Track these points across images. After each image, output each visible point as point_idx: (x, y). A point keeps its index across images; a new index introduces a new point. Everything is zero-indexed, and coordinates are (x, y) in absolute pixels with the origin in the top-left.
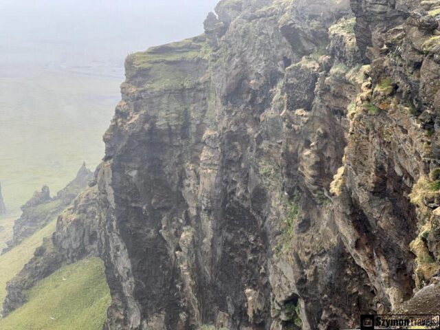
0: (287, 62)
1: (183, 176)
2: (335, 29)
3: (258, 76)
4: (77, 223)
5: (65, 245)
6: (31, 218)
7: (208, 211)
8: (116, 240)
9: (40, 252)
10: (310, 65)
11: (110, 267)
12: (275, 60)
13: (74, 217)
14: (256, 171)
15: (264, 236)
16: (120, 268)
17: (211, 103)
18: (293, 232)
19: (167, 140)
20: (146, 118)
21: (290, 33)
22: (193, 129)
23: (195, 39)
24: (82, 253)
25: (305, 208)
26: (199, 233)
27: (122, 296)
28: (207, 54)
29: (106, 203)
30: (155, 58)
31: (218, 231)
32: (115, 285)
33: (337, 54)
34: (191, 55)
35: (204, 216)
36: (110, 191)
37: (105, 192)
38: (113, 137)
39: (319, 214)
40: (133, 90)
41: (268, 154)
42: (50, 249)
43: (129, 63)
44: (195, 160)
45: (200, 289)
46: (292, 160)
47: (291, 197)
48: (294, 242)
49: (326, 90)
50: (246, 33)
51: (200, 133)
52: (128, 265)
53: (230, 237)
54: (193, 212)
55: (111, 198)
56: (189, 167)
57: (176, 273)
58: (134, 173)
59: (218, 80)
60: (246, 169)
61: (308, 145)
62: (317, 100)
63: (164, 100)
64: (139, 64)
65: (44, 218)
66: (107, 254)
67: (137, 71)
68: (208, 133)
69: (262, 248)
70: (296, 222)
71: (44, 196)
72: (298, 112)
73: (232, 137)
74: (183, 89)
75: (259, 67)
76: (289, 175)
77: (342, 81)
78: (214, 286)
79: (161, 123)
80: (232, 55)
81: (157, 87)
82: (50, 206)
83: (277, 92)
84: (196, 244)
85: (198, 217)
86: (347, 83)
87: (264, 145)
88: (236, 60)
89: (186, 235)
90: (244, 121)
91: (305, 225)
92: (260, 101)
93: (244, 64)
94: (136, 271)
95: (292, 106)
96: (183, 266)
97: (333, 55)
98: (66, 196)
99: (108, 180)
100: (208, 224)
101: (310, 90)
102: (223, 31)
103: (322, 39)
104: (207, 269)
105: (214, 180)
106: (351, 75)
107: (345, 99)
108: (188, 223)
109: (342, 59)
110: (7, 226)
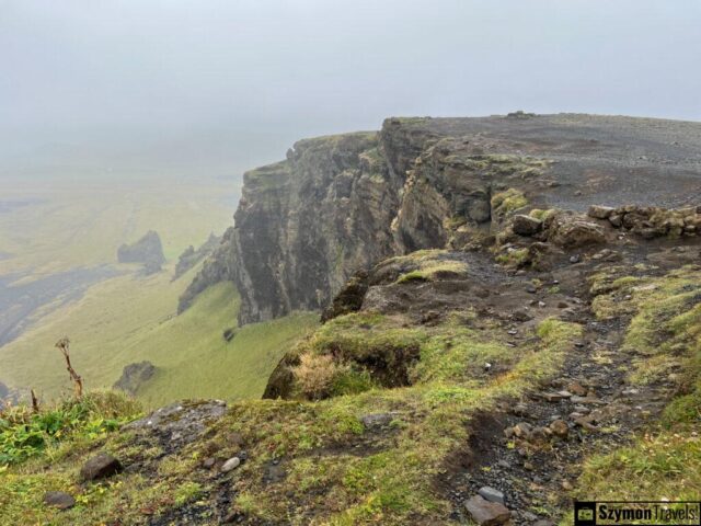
0: (335, 174)
1: (278, 234)
2: (362, 156)
3: (319, 181)
4: (216, 263)
5: (209, 275)
6: (185, 262)
7: (293, 252)
8: (243, 270)
9: (195, 280)
10: (348, 174)
11: (240, 285)
12: (328, 172)
13: (214, 260)
14: (320, 230)
15: (325, 263)
16: (246, 284)
17: (292, 197)
18: (342, 259)
19: (269, 216)
20: (257, 206)
21: (337, 159)
22: (282, 210)
23: (281, 163)
24: (218, 279)
25: (348, 247)
26: (288, 264)
27: (248, 299)
28: (289, 170)
29: (236, 251)
30: (260, 173)
31: (299, 262)
32: (244, 294)
33: (365, 167)
34: (279, 171)
35: (291, 255)
36: (239, 244)
37: (236, 245)
38: (238, 216)
39: (356, 249)
40: (249, 191)
41: (326, 222)
42: (201, 278)
43: (246, 176)
44: (285, 226)
45: (290, 292)
46: (340, 223)
47: (340, 241)
48: (343, 265)
49: (358, 187)
50: (312, 158)
51: (286, 212)
52: (250, 282)
53: (306, 264)
54: (285, 253)
55: (239, 248)
56: (282, 230)
57: (276, 285)
58: (252, 235)
59: (296, 185)
60: (314, 230)
62: (353, 192)
63: (267, 196)
64: (250, 176)
65: (193, 263)
66: (238, 278)
67: (250, 181)
68: (291, 212)
69: (325, 269)
70: (343, 254)
71: (191, 251)
72: (343, 199)
73: (305, 213)
74: (276, 190)
75: (318, 177)
76: (339, 231)
77: (368, 182)
78: (298, 290)
79: (266, 208)
80: (304, 171)
81: (263, 188)
82: (196, 256)
83: (330, 190)
84: (287, 270)
85: (287, 256)
86: (370, 182)
87: (324, 217)
88: (306, 173)
89: (281, 265)
90: (312, 204)
91: (348, 256)
92: (320, 194)
93: (311, 175)
94: (256, 286)
95: (340, 195)
96: (281, 281)
97: (361, 169)
98: (204, 251)
99: (238, 238)
100: (293, 259)
101: (350, 188)
102: (297, 158)
103: (354, 161)
104: (294, 282)
105: (296, 235)
106: (372, 178)
107: (369, 191)
108: (282, 258)
109: (367, 171)
110: (171, 268)
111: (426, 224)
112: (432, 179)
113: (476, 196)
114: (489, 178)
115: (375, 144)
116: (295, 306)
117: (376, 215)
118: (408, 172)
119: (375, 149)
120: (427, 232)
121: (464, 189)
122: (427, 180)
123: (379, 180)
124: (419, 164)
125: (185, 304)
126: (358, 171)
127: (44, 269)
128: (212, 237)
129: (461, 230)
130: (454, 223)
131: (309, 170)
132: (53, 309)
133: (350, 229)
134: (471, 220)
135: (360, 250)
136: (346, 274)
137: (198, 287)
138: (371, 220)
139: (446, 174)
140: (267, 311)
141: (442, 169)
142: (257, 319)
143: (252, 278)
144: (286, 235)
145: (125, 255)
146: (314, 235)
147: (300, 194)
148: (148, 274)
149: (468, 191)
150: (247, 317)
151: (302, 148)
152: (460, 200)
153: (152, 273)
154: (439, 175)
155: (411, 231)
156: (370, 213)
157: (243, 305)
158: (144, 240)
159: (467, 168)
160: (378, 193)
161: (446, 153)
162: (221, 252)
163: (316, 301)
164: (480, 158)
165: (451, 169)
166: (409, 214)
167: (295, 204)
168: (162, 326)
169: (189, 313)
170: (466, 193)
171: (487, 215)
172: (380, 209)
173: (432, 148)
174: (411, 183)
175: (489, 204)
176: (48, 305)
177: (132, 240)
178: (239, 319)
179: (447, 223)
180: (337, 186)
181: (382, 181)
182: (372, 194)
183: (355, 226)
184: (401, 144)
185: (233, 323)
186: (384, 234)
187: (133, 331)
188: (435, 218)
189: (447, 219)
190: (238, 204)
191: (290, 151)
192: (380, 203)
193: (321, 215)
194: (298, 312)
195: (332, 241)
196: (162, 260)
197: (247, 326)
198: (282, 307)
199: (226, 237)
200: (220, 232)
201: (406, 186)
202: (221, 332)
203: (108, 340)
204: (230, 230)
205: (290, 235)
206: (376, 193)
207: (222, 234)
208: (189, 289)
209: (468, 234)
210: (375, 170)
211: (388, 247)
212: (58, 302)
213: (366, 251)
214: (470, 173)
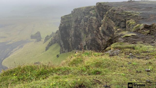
0: (83, 17)
1: (69, 32)
2: (90, 12)
3: (79, 19)
4: (54, 39)
5: (53, 42)
6: (47, 39)
7: (73, 36)
8: (61, 40)
9: (49, 43)
10: (87, 17)
12: (82, 16)
13: (54, 38)
14: (80, 31)
15: (81, 39)
17: (73, 22)
18: (85, 38)
19: (67, 27)
20: (64, 25)
21: (84, 13)
22: (70, 26)
23: (70, 14)
24: (55, 43)
25: (87, 35)
26: (72, 39)
28: (72, 16)
30: (65, 17)
31: (74, 39)
32: (61, 46)
33: (91, 15)
34: (69, 16)
35: (72, 37)
36: (60, 34)
37: (59, 35)
38: (60, 27)
39: (89, 35)
40: (62, 21)
41: (81, 29)
42: (51, 42)
43: (62, 18)
44: (71, 30)
45: (72, 46)
46: (85, 29)
47: (85, 33)
48: (85, 39)
49: (89, 20)
50: (78, 13)
51: (71, 26)
52: (63, 43)
53: (76, 39)
54: (71, 36)
55: (60, 35)
57: (69, 44)
58: (63, 32)
59: (73, 19)
60: (78, 30)
61: (87, 27)
62: (88, 21)
63: (66, 22)
64: (63, 18)
66: (60, 43)
67: (62, 19)
68: (72, 26)
69: (81, 40)
70: (85, 37)
71: (48, 36)
72: (86, 23)
73: (76, 27)
74: (69, 21)
75: (79, 17)
76: (84, 31)
77: (92, 18)
78: (74, 45)
79: (66, 25)
80: (76, 16)
82: (49, 37)
83: (82, 21)
84: (71, 40)
87: (81, 27)
89: (70, 39)
90: (78, 24)
91: (87, 37)
92: (80, 22)
93: (77, 17)
94: (64, 44)
95: (85, 22)
96: (70, 43)
97: (90, 15)
98: (51, 36)
100: (73, 38)
101: (87, 20)
102: (74, 13)
103: (88, 13)
104: (73, 43)
105: (74, 32)
106: (93, 18)
107: (92, 21)
108: (70, 38)
109: (92, 16)
110: (43, 40)
111: (109, 29)
112: (111, 17)
113: (122, 21)
114: (126, 17)
115: (94, 9)
116: (73, 49)
117: (94, 27)
118: (104, 16)
119: (94, 10)
120: (109, 30)
121: (119, 20)
122: (109, 18)
123: (95, 18)
124: (107, 14)
125: (47, 49)
126: (89, 16)
127: (14, 40)
128: (53, 33)
129: (118, 30)
130: (116, 28)
131: (77, 16)
132: (16, 50)
133: (87, 30)
134: (121, 27)
135: (90, 35)
136: (86, 41)
137: (50, 45)
138: (93, 28)
139: (114, 16)
140: (67, 50)
141: (113, 15)
142: (64, 52)
143: (63, 42)
144: (71, 32)
145: (32, 37)
146: (78, 32)
147: (75, 22)
148: (38, 42)
149: (120, 20)
150: (62, 52)
151: (75, 10)
152: (118, 22)
153: (39, 41)
154: (112, 16)
155: (105, 30)
156: (92, 26)
157: (61, 49)
158: (37, 33)
159: (120, 15)
160: (95, 21)
161: (114, 11)
162: (55, 36)
163: (79, 48)
164: (123, 12)
165: (116, 15)
166: (104, 26)
167: (73, 24)
168: (42, 54)
169: (48, 51)
170: (120, 21)
171: (125, 26)
172: (95, 25)
173: (110, 10)
174: (105, 18)
175: (126, 23)
176: (15, 49)
177: (34, 33)
178: (60, 52)
179: (114, 28)
180: (84, 20)
181: (96, 18)
182: (93, 22)
183: (89, 29)
184: (101, 9)
185: (59, 53)
186: (96, 31)
187: (35, 55)
188: (111, 27)
189: (114, 27)
190: (59, 25)
191: (72, 11)
192: (95, 24)
193: (80, 27)
194: (74, 50)
195: (83, 33)
196: (41, 38)
197: (62, 54)
198: (70, 49)
199: (57, 33)
200: (55, 31)
201: (103, 19)
202: (56, 55)
203: (29, 57)
204: (57, 31)
205: (72, 32)
206: (94, 21)
207: (56, 32)
208: (48, 45)
209: (120, 31)
210: (94, 16)
211: (97, 34)
212: (17, 48)
213: (91, 36)
214: (121, 16)
